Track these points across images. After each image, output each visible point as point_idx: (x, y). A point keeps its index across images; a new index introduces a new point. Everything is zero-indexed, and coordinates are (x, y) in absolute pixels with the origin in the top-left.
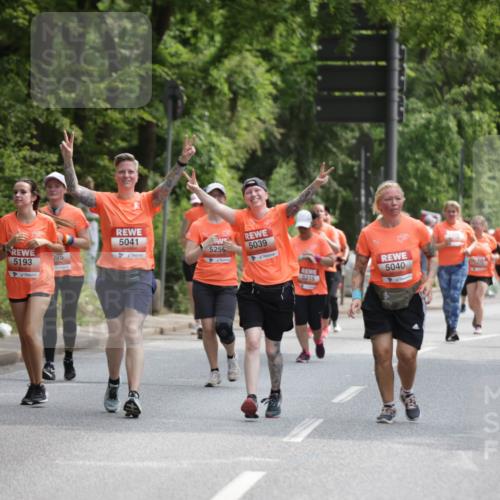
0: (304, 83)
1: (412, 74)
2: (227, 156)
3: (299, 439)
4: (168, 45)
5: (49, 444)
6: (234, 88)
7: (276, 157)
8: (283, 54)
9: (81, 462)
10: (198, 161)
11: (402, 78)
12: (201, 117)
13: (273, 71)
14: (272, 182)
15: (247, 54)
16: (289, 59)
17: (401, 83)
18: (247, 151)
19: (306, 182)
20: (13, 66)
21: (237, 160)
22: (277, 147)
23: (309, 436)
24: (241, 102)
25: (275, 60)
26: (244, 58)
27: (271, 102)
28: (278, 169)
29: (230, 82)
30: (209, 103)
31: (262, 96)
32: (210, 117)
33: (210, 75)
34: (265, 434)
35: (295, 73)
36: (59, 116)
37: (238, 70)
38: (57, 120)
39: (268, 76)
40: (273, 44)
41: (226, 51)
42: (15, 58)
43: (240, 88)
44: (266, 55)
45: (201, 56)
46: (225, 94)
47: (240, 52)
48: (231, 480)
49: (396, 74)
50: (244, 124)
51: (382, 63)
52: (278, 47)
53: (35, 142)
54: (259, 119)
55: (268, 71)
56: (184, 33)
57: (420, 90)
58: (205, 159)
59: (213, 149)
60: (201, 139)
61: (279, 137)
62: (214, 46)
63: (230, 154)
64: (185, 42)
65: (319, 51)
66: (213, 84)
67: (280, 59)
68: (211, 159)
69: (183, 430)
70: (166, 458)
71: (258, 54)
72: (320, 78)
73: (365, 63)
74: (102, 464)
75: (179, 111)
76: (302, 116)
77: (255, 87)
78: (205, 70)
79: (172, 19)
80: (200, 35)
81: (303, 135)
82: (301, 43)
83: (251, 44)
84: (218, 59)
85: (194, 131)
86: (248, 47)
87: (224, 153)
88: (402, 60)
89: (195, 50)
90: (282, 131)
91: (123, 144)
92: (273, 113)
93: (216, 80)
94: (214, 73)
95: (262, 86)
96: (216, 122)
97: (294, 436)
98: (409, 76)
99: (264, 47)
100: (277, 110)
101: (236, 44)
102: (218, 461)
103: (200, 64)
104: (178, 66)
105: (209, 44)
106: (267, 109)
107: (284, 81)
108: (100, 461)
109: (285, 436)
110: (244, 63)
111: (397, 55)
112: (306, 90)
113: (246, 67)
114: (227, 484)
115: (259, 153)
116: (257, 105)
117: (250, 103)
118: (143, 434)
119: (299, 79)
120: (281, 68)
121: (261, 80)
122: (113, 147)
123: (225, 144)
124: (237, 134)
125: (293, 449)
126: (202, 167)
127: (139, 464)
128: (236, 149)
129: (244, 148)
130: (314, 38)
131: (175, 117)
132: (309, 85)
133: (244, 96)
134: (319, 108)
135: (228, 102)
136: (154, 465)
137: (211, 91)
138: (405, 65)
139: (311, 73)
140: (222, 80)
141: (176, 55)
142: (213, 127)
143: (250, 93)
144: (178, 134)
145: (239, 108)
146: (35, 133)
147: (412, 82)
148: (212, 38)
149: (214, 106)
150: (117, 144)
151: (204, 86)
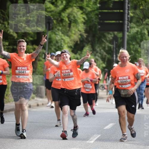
0: (94, 18)
1: (132, 15)
2: (67, 43)
3: (92, 142)
4: (47, 5)
5: (5, 144)
6: (70, 19)
7: (85, 44)
8: (87, 8)
10: (57, 45)
11: (129, 16)
12: (58, 30)
13: (84, 14)
14: (83, 52)
15: (75, 8)
16: (89, 9)
17: (128, 18)
18: (74, 42)
19: (95, 52)
21: (71, 45)
22: (85, 40)
23: (96, 141)
24: (72, 24)
25: (84, 10)
26: (73, 9)
27: (83, 24)
28: (85, 48)
29: (69, 17)
30: (61, 25)
31: (80, 22)
32: (62, 29)
33: (61, 15)
34: (80, 140)
35: (91, 14)
37: (71, 13)
38: (8, 30)
39: (82, 15)
40: (83, 4)
41: (67, 7)
43: (72, 19)
44: (81, 8)
45: (58, 8)
46: (66, 22)
47: (72, 7)
49: (126, 15)
50: (73, 32)
51: (122, 11)
52: (85, 5)
54: (79, 30)
55: (82, 14)
57: (134, 20)
58: (59, 44)
59: (62, 41)
60: (58, 37)
61: (85, 36)
62: (63, 5)
63: (68, 43)
64: (53, 3)
65: (99, 7)
66: (63, 18)
67: (86, 10)
68: (61, 44)
71: (78, 8)
72: (100, 16)
73: (115, 11)
75: (51, 27)
76: (93, 29)
77: (77, 19)
78: (60, 13)
80: (58, 1)
81: (94, 36)
82: (93, 4)
83: (76, 4)
84: (64, 10)
85: (56, 34)
86: (75, 5)
87: (66, 42)
88: (128, 10)
89: (56, 6)
90: (86, 34)
91: (31, 39)
92: (83, 28)
93: (64, 17)
94: (63, 14)
95: (80, 19)
96: (64, 31)
97: (90, 141)
98: (131, 15)
99: (80, 5)
100: (85, 27)
101: (71, 4)
103: (58, 11)
104: (50, 12)
105: (61, 4)
106: (81, 27)
107: (87, 17)
109: (87, 140)
110: (73, 11)
111: (127, 8)
112: (95, 20)
113: (74, 12)
115: (79, 42)
116: (78, 25)
117: (75, 25)
118: (38, 140)
119: (93, 16)
120: (86, 13)
121: (79, 16)
123: (67, 39)
124: (71, 35)
125: (90, 145)
126: (58, 47)
128: (71, 41)
129: (73, 40)
130: (98, 2)
131: (49, 29)
132: (96, 18)
133: (74, 22)
134: (99, 27)
135: (67, 25)
137: (62, 20)
138: (129, 11)
139: (97, 15)
140: (66, 17)
141: (50, 8)
142: (62, 33)
143: (76, 21)
144: (50, 35)
145: (72, 26)
147: (132, 17)
148: (62, 2)
149: (63, 25)
150: (29, 39)
151: (59, 19)
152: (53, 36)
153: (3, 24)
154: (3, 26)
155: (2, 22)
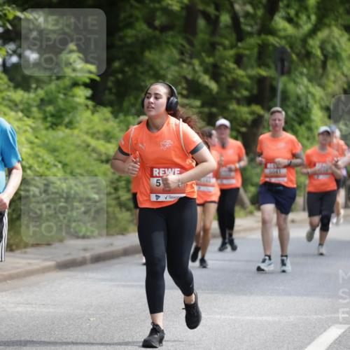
2: (319, 101)
4: (277, 22)
6: (325, 52)
9: (219, 316)
10: (299, 104)
12: (302, 74)
15: (335, 29)
20: (169, 39)
24: (329, 63)
26: (332, 31)
29: (322, 48)
30: (307, 63)
31: (345, 59)
32: (308, 73)
33: (309, 45)
36: (201, 74)
37: (328, 39)
38: (200, 77)
41: (319, 26)
42: (171, 33)
43: (329, 52)
44: (348, 28)
45: (301, 30)
46: (317, 57)
47: (329, 26)
48: (325, 331)
50: (332, 78)
53: (185, 92)
54: (343, 74)
56: (289, 14)
58: (303, 103)
60: (300, 89)
62: (311, 23)
63: (322, 99)
64: (289, 20)
66: (309, 48)
68: (307, 103)
69: (290, 295)
70: (278, 314)
71: (342, 28)
74: (234, 317)
75: (286, 69)
77: (340, 51)
78: (304, 41)
79: (281, 4)
80: (300, 15)
83: (336, 20)
84: (313, 32)
85: (295, 83)
86: (333, 22)
87: (317, 98)
89: (297, 26)
91: (246, 93)
93: (312, 47)
94: (311, 42)
95: (345, 51)
99: (347, 23)
101: (327, 21)
102: (315, 317)
103: (301, 36)
104: (285, 38)
105: (307, 22)
108: (232, 315)
110: (332, 35)
113: (334, 37)
114: (322, 333)
116: (341, 64)
117: (335, 63)
121: (344, 46)
122: (238, 96)
123: (318, 91)
124: (326, 85)
126: (302, 109)
127: (259, 318)
128: (327, 94)
131: (283, 72)
133: (332, 58)
135: (319, 63)
136: (270, 319)
137: (308, 55)
140: (316, 47)
141: (285, 30)
142: (310, 80)
143: (337, 56)
144: (285, 85)
145: (329, 67)
146: (184, 85)
148: (309, 17)
149: (311, 65)
150: (241, 94)
151: (303, 52)
152: (291, 86)
153: (190, 64)
154: (191, 67)
155: (187, 60)
